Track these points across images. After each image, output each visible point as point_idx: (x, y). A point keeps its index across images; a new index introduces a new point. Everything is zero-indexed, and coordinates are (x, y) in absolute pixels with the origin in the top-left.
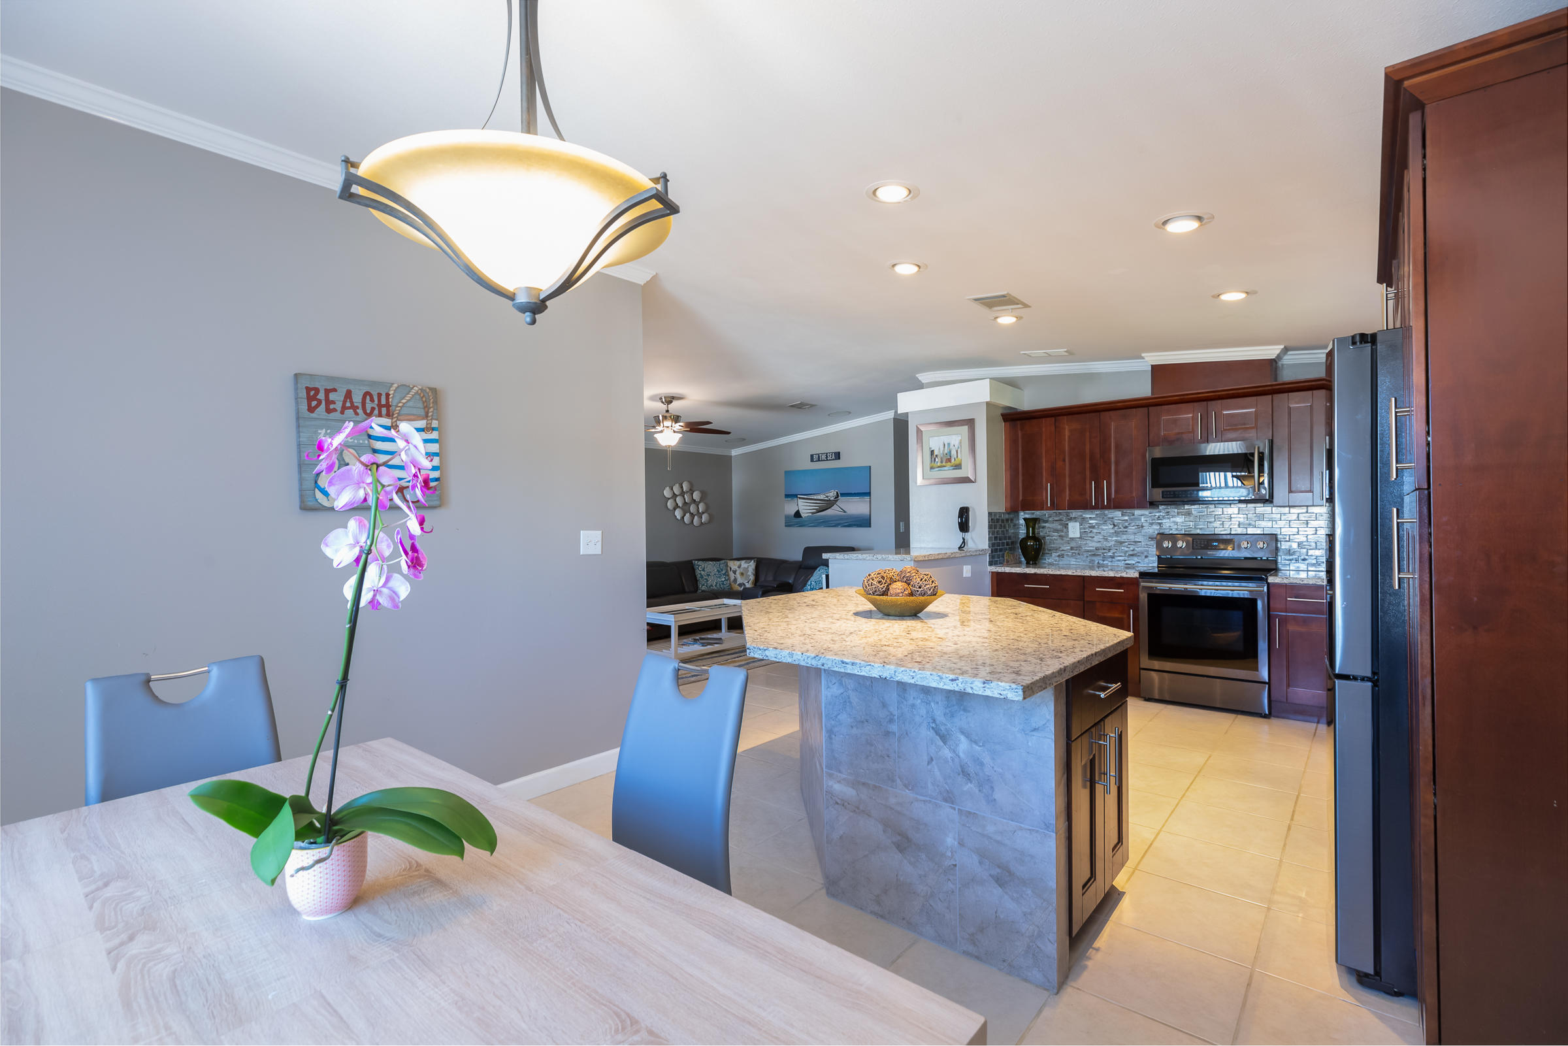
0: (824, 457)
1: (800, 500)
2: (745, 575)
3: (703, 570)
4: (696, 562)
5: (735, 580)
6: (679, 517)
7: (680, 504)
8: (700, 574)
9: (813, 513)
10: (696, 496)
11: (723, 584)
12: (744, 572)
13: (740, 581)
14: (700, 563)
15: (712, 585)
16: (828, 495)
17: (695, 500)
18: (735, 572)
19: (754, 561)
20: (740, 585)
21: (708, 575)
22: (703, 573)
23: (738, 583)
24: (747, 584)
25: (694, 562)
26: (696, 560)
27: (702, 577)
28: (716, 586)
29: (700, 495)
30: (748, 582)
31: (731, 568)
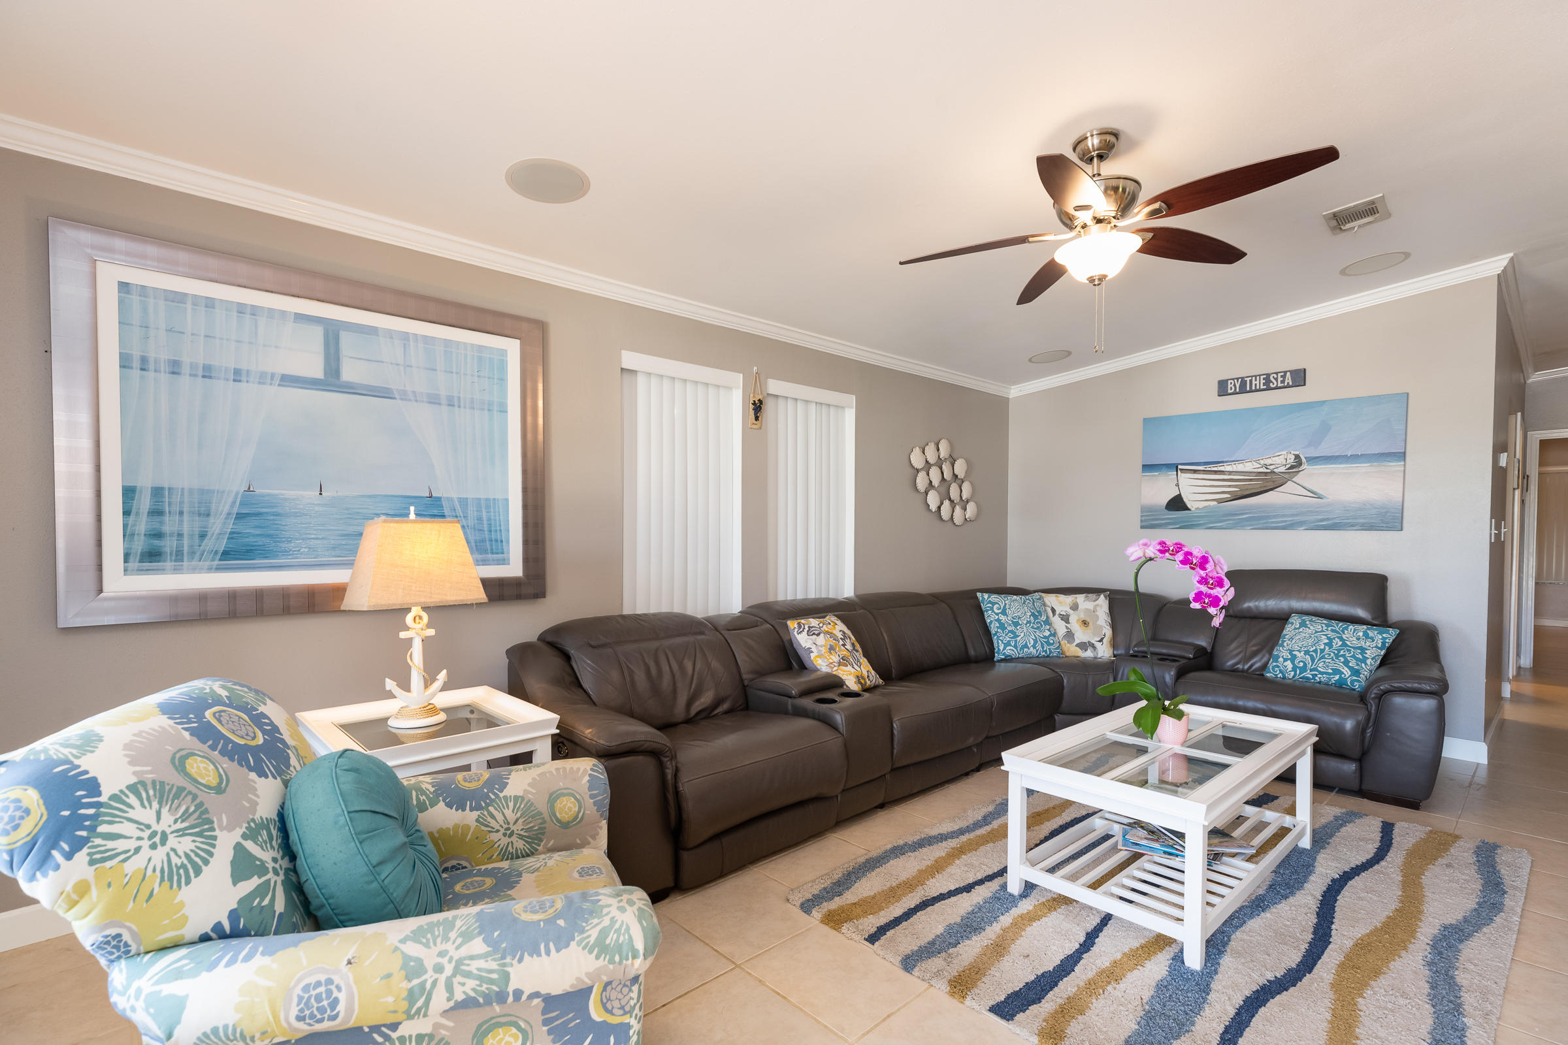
0: (1259, 383)
1: (1182, 476)
2: (1091, 624)
3: (1004, 613)
4: (986, 596)
5: (1070, 635)
6: (933, 507)
7: (936, 483)
8: (998, 620)
9: (1220, 501)
10: (960, 468)
11: (1048, 644)
12: (1088, 620)
13: (1081, 636)
14: (994, 598)
15: (1026, 646)
16: (1268, 462)
17: (957, 476)
18: (1065, 618)
19: (1105, 597)
20: (1083, 646)
21: (1016, 624)
22: (1002, 618)
23: (1077, 641)
24: (1098, 645)
25: (979, 595)
26: (983, 591)
27: (1002, 626)
28: (1034, 647)
29: (965, 467)
30: (1101, 641)
31: (1053, 611)
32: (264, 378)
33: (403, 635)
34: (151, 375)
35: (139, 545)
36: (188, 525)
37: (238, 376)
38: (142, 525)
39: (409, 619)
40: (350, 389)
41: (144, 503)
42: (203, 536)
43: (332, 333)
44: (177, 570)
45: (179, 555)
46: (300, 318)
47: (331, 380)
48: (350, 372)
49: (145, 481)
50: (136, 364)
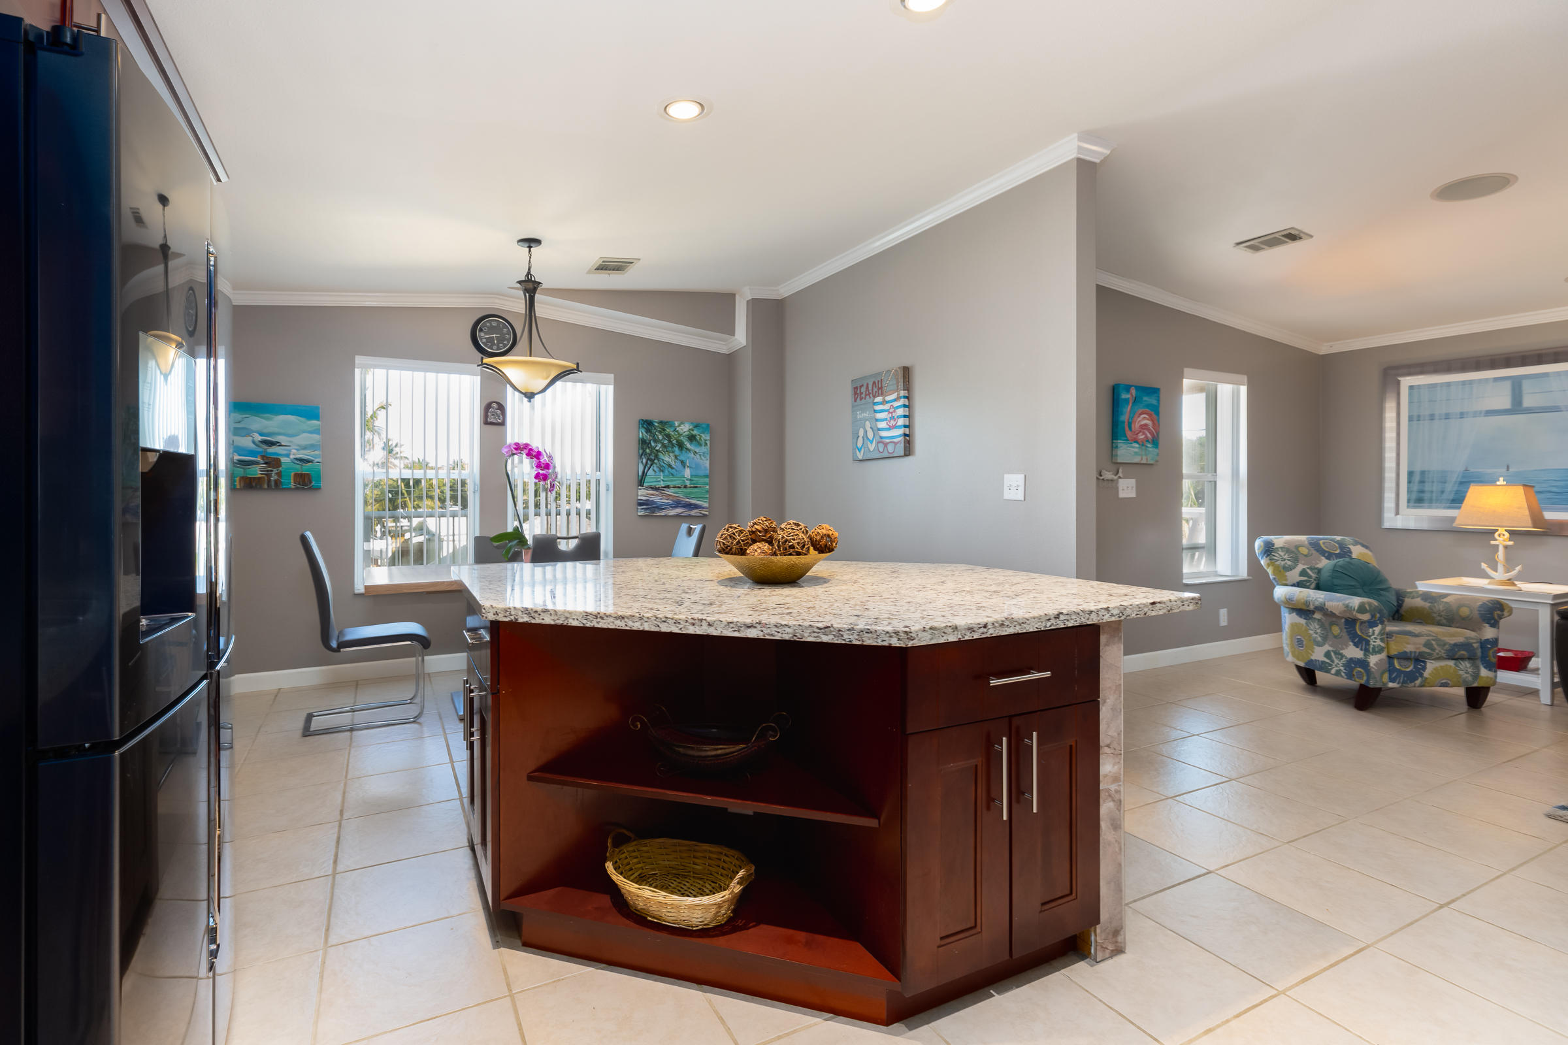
32: (1476, 414)
33: (1493, 542)
34: (1421, 422)
35: (1414, 496)
36: (1436, 487)
37: (1462, 415)
38: (1415, 487)
39: (1496, 535)
40: (1529, 411)
41: (1417, 478)
42: (1442, 492)
43: (1517, 384)
44: (1430, 507)
45: (1431, 501)
46: (1496, 379)
47: (1517, 407)
48: (1527, 402)
49: (1418, 468)
50: (1415, 419)
